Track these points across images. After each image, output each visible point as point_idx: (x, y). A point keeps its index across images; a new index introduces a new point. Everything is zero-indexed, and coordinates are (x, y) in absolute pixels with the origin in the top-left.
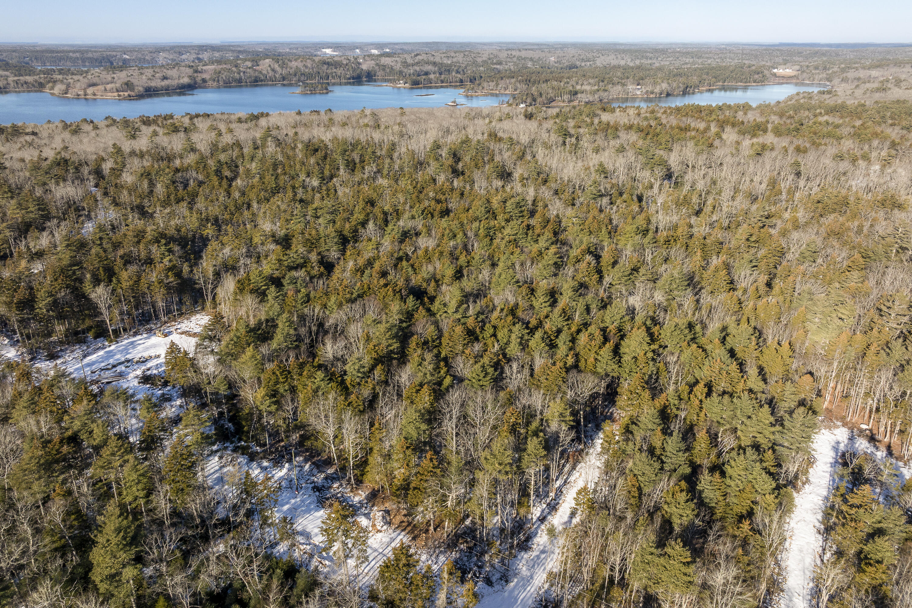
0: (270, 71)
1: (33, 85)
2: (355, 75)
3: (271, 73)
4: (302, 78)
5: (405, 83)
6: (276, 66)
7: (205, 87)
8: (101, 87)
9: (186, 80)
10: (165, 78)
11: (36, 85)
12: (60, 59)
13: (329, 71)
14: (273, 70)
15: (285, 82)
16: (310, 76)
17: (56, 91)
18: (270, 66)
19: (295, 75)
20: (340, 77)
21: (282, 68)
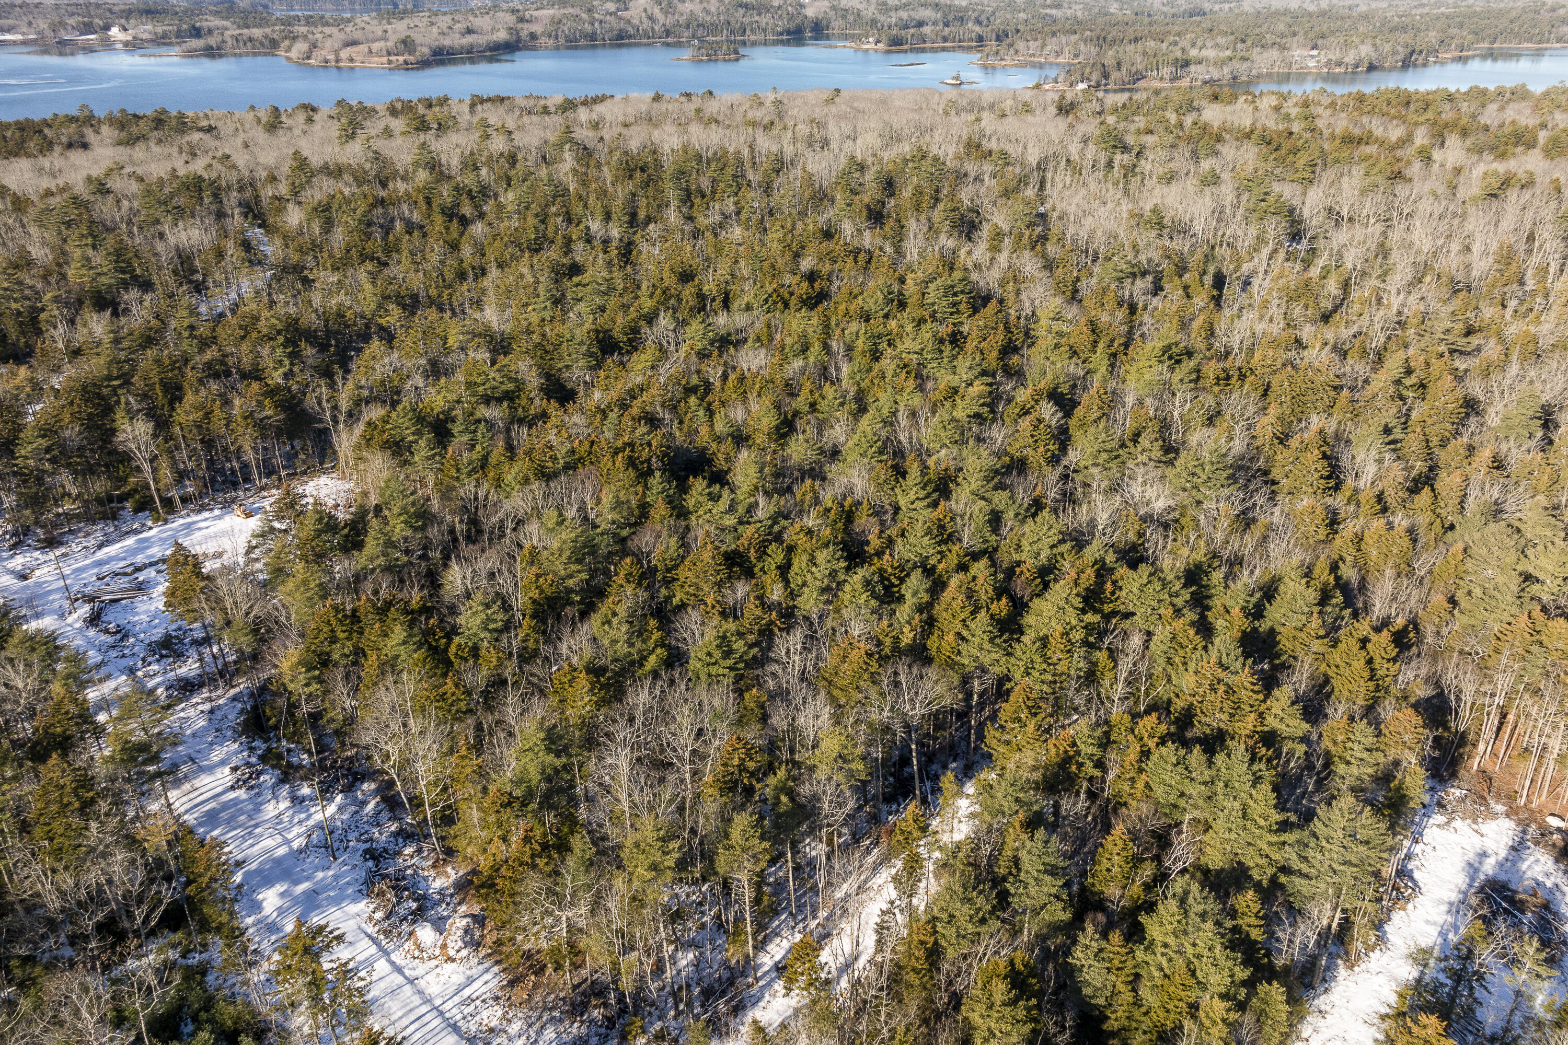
0: (645, 20)
1: (262, 44)
2: (792, 26)
3: (647, 24)
4: (700, 33)
5: (877, 42)
6: (657, 11)
7: (533, 48)
8: (363, 48)
9: (502, 36)
10: (469, 31)
11: (267, 43)
13: (746, 20)
14: (651, 18)
15: (669, 40)
16: (713, 29)
17: (293, 54)
18: (645, 10)
19: (688, 27)
20: (765, 31)
21: (666, 13)
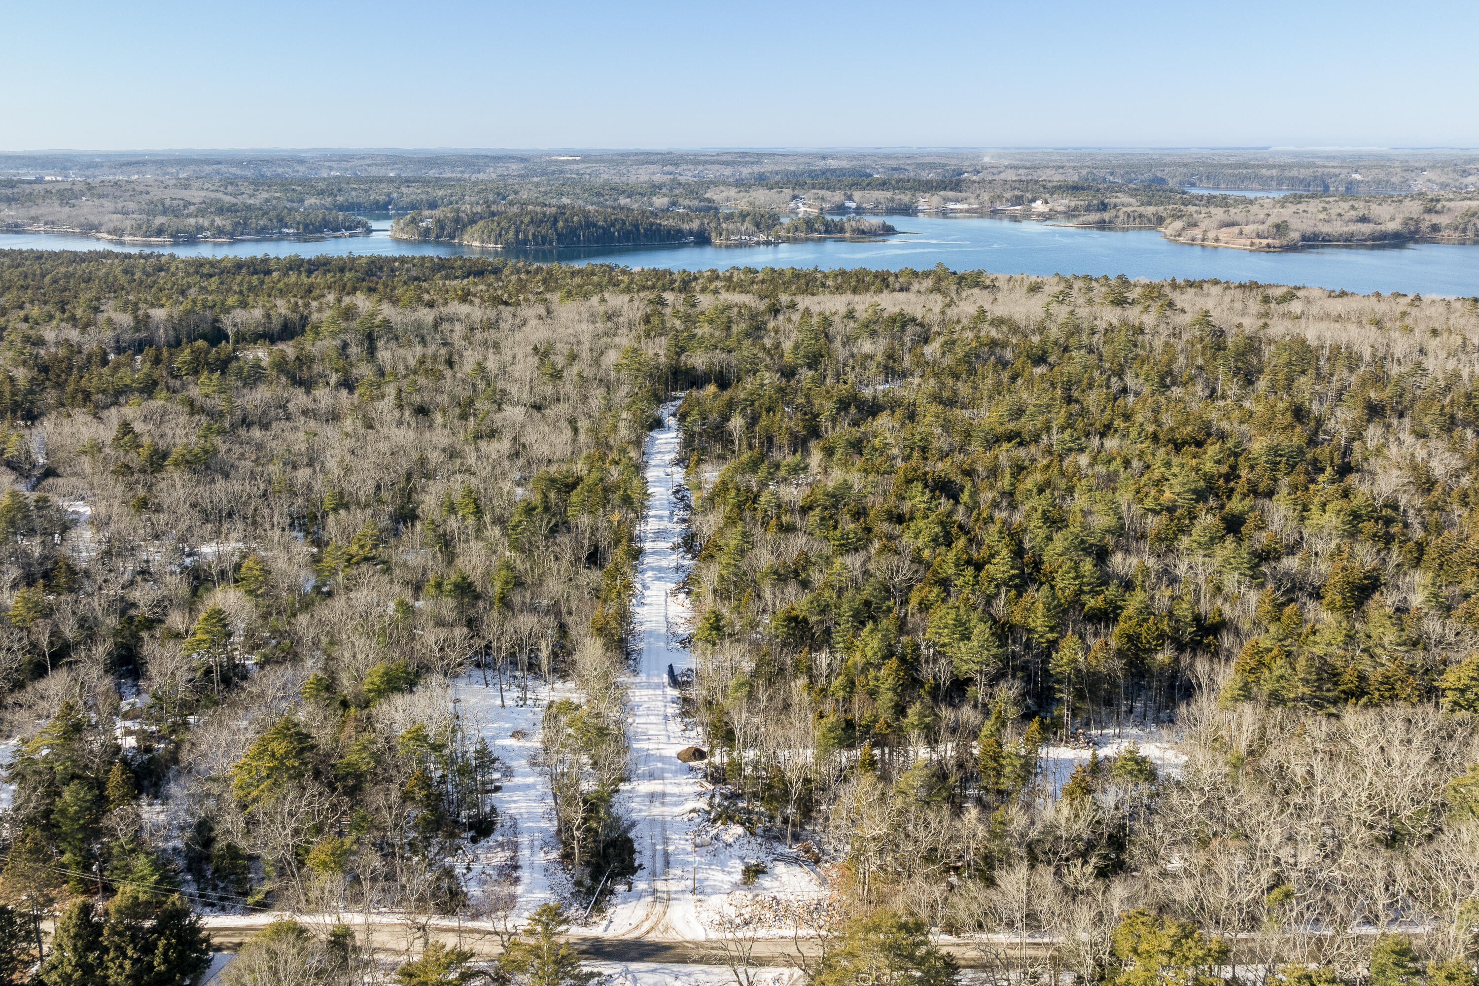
7: (1433, 241)
8: (1236, 230)
10: (1363, 219)
11: (1154, 220)
12: (1243, 179)
17: (1169, 231)
